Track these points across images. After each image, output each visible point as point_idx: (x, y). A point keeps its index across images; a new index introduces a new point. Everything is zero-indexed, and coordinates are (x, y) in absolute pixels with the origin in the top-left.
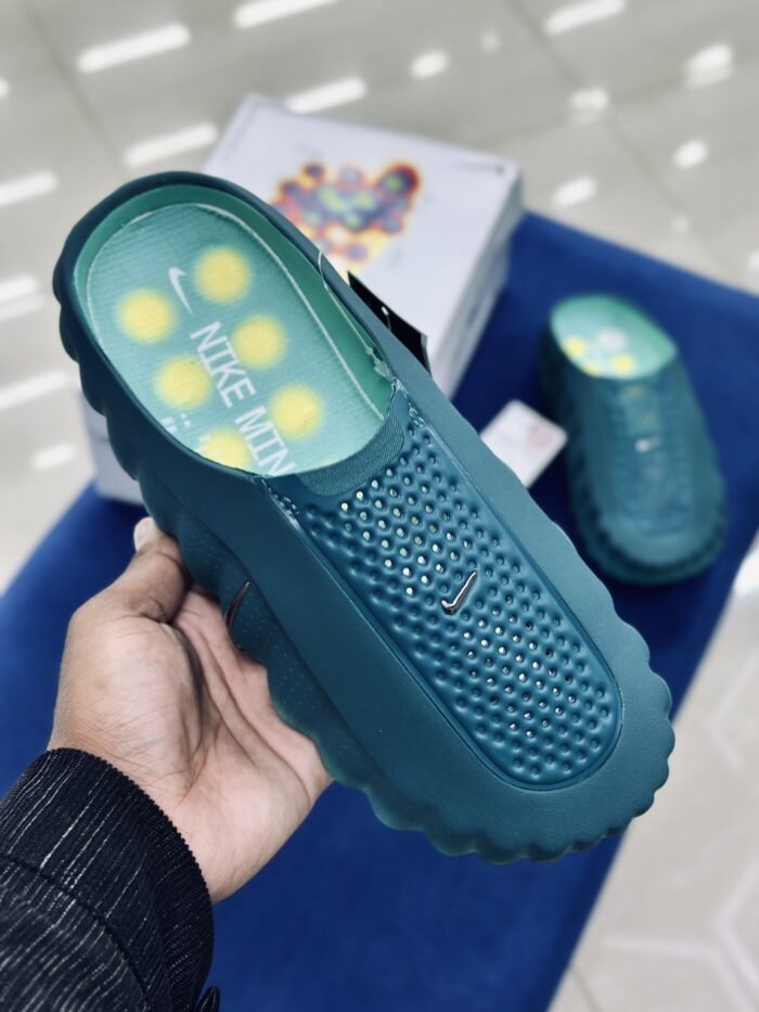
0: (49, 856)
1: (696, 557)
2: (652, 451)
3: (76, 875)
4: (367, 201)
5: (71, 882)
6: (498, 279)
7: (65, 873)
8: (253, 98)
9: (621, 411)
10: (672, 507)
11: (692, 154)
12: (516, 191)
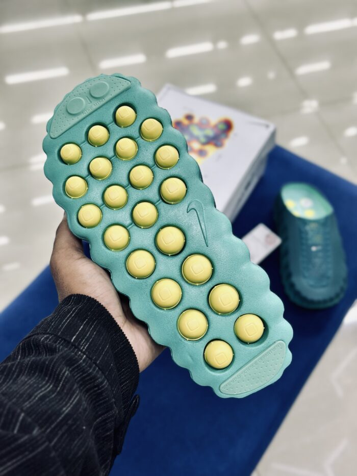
0: (75, 337)
1: (331, 299)
2: (317, 252)
3: (85, 345)
4: (210, 133)
5: (84, 348)
6: (261, 171)
7: (81, 344)
8: (168, 85)
9: (306, 233)
10: (323, 276)
12: (273, 135)
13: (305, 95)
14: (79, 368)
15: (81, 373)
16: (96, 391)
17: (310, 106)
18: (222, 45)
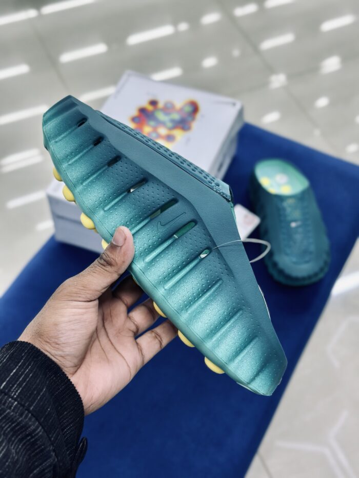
0: (5, 383)
1: (316, 274)
2: (297, 227)
3: (17, 391)
4: (176, 116)
5: (15, 394)
6: (233, 151)
7: (12, 390)
8: (128, 72)
9: (284, 209)
10: (305, 252)
11: (322, 102)
12: (241, 114)
13: (271, 70)
14: (7, 418)
15: (10, 424)
16: (30, 439)
17: (278, 80)
18: (183, 27)
